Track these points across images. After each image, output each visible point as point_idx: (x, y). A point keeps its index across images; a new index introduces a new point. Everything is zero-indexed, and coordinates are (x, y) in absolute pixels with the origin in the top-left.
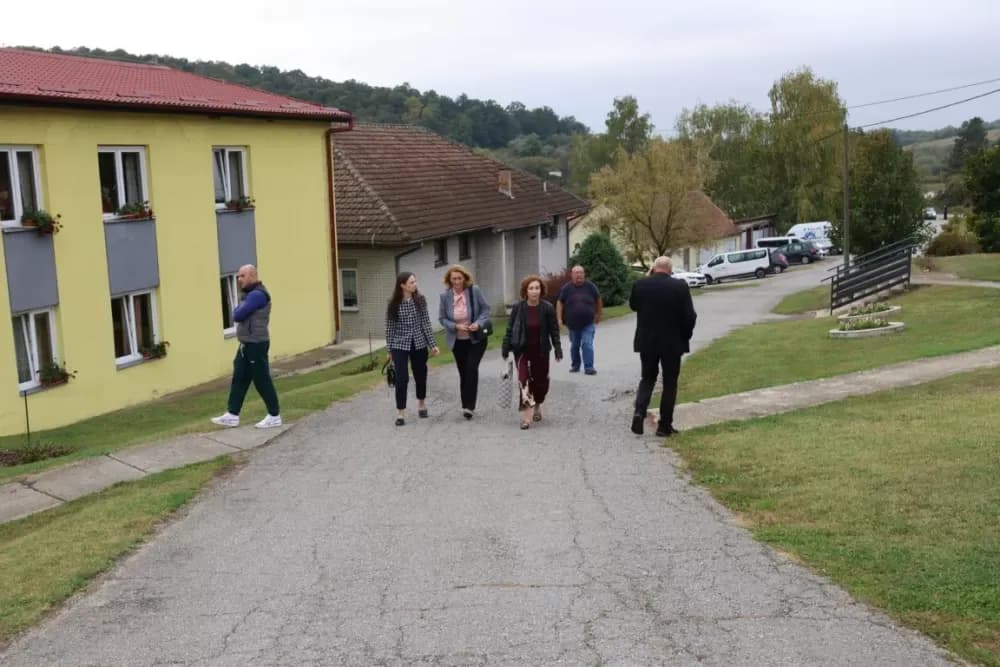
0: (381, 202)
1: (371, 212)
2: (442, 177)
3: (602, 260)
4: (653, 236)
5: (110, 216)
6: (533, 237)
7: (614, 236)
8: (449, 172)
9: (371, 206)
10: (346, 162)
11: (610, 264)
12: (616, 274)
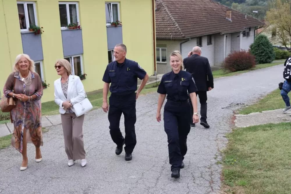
0: (176, 23)
1: (172, 27)
2: (204, 14)
3: (263, 45)
5: (64, 28)
6: (238, 36)
8: (207, 12)
9: (172, 24)
10: (166, 8)
11: (266, 47)
12: (268, 51)
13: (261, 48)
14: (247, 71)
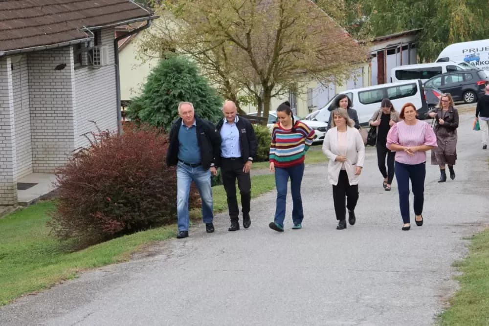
6: (61, 67)
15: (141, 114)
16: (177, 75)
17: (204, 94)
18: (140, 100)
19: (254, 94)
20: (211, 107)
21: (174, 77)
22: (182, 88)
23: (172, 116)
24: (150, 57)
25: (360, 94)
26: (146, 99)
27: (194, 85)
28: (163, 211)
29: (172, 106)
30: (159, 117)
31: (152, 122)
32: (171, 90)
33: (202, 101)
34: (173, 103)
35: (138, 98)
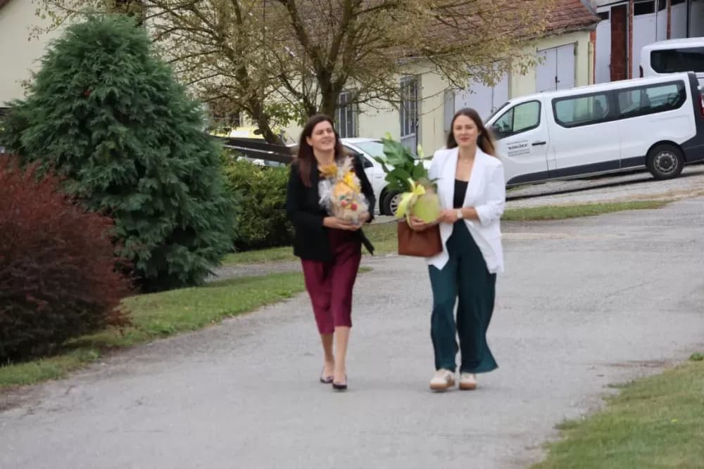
3: (124, 120)
4: (302, 36)
7: (164, 33)
11: (152, 133)
12: (176, 169)
13: (111, 145)
14: (67, 360)
15: (27, 138)
16: (104, 56)
17: (162, 96)
18: (26, 107)
19: (302, 100)
20: (178, 126)
21: (98, 58)
22: (115, 84)
23: (94, 142)
24: (69, 12)
25: (558, 104)
26: (38, 106)
27: (142, 77)
28: (39, 330)
29: (93, 122)
30: (64, 143)
31: (50, 156)
32: (91, 88)
33: (158, 112)
34: (96, 116)
35: (22, 103)
